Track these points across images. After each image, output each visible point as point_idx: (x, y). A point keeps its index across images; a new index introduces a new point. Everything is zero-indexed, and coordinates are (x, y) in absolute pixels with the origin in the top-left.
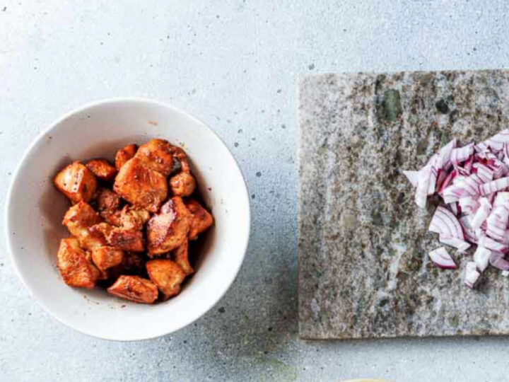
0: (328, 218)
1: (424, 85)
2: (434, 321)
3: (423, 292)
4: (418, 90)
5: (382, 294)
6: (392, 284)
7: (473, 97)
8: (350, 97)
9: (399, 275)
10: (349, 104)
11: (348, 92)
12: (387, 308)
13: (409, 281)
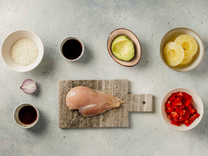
0: (64, 106)
1: (81, 82)
2: (82, 125)
3: (80, 120)
4: (80, 83)
5: (73, 120)
6: (75, 118)
7: (89, 85)
8: (68, 85)
9: (76, 116)
11: (67, 83)
12: (74, 122)
13: (78, 118)
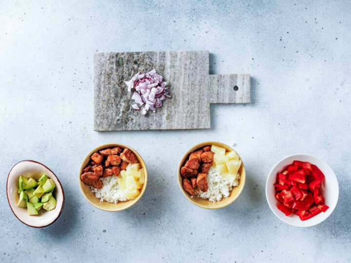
0: (102, 95)
1: (130, 56)
2: (133, 126)
3: (130, 117)
4: (128, 57)
5: (118, 118)
6: (121, 115)
7: (145, 60)
8: (108, 60)
9: (123, 112)
10: (108, 62)
11: (108, 58)
12: (119, 122)
13: (126, 114)
